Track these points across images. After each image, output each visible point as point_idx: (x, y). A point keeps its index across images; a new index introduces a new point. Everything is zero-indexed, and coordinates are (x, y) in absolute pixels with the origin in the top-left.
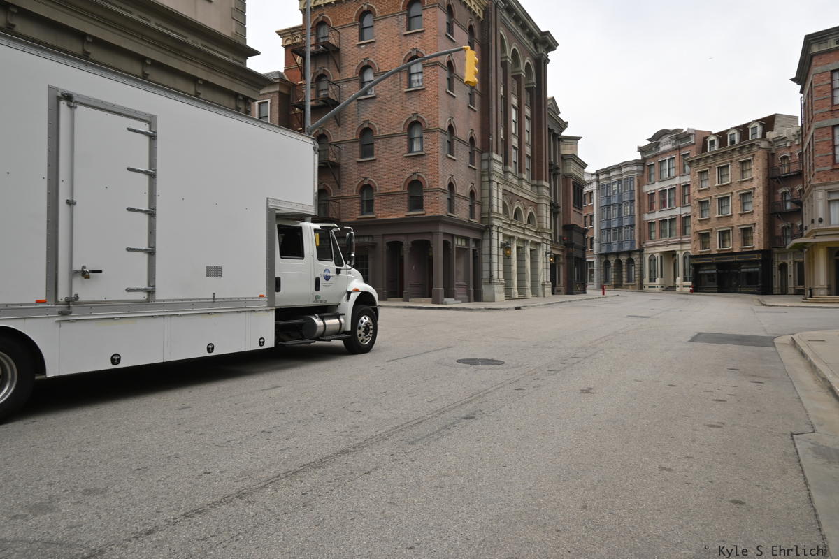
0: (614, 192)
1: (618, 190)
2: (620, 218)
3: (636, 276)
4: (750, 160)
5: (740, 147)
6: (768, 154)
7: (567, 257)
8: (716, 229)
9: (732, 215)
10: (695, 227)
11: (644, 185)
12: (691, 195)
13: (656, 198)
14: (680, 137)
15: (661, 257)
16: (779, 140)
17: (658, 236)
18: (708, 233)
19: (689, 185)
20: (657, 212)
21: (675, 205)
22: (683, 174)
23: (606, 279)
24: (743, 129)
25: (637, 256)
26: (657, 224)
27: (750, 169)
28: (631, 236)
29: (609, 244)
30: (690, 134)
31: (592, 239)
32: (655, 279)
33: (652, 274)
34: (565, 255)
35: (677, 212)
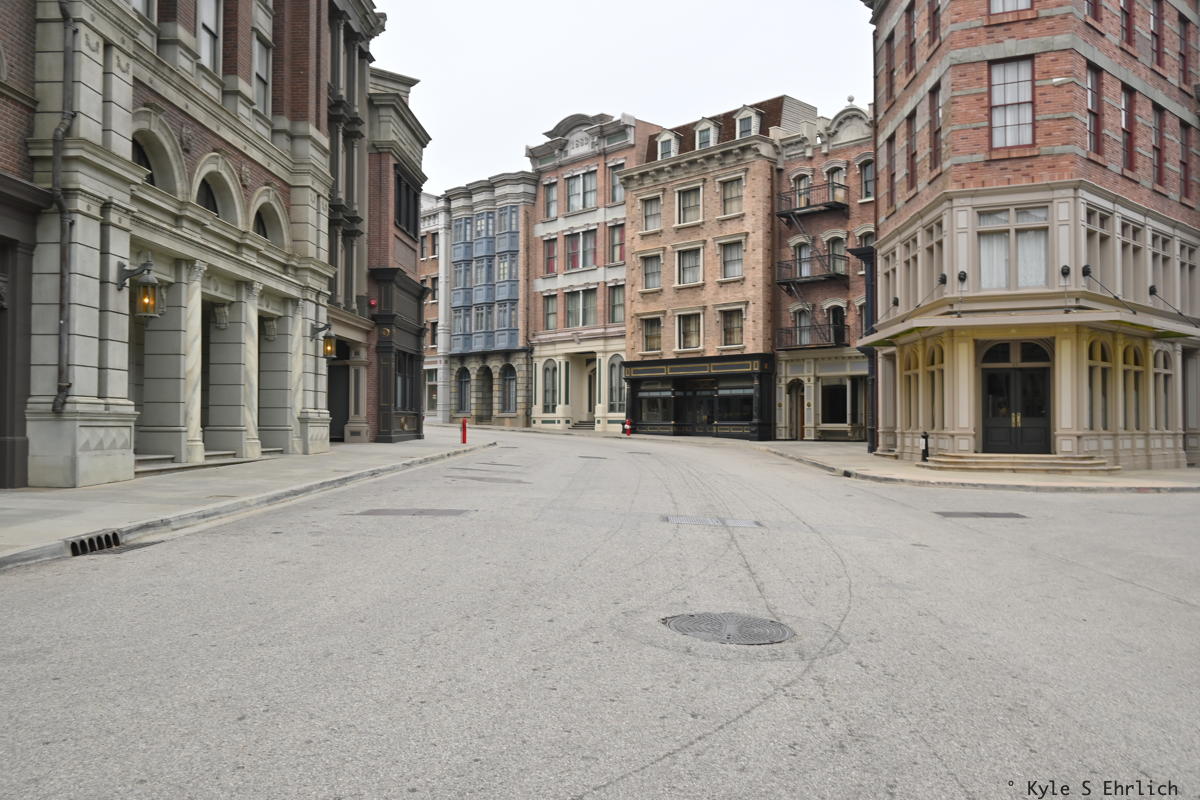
0: (478, 233)
1: (488, 230)
2: (490, 285)
3: (519, 400)
4: (739, 179)
5: (722, 153)
6: (772, 168)
7: (377, 348)
8: (673, 311)
9: (704, 285)
10: (634, 306)
11: (536, 223)
12: (627, 244)
13: (559, 249)
14: (608, 130)
15: (567, 364)
16: (791, 144)
17: (561, 324)
18: (658, 320)
19: (622, 225)
20: (560, 277)
21: (595, 263)
22: (611, 204)
23: (462, 406)
24: (725, 123)
25: (520, 361)
26: (560, 300)
27: (739, 197)
28: (510, 322)
29: (468, 336)
30: (626, 126)
31: (435, 325)
32: (554, 407)
33: (549, 395)
34: (374, 343)
35: (600, 276)
